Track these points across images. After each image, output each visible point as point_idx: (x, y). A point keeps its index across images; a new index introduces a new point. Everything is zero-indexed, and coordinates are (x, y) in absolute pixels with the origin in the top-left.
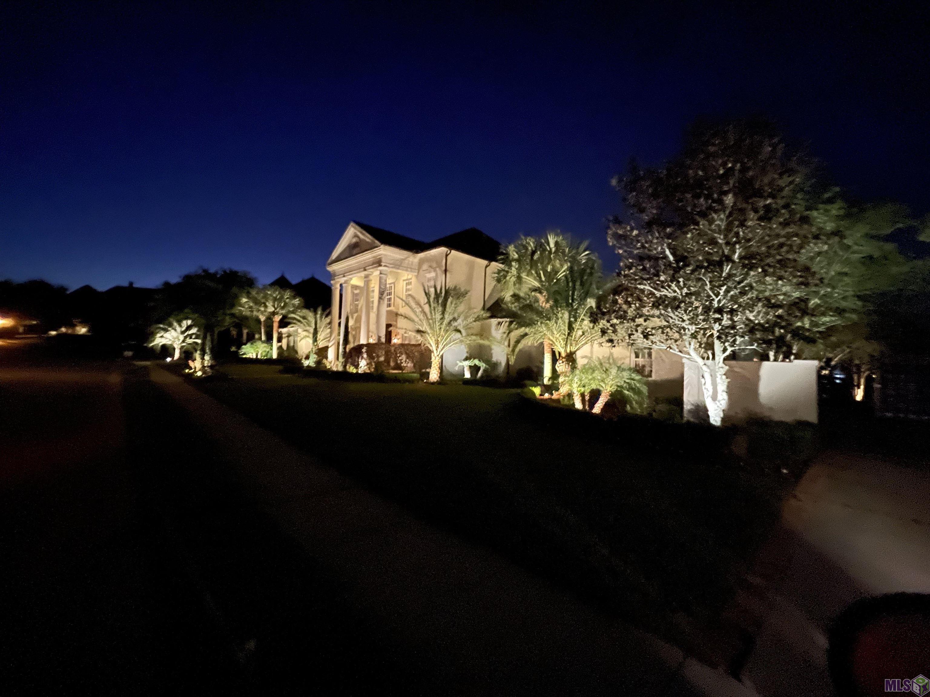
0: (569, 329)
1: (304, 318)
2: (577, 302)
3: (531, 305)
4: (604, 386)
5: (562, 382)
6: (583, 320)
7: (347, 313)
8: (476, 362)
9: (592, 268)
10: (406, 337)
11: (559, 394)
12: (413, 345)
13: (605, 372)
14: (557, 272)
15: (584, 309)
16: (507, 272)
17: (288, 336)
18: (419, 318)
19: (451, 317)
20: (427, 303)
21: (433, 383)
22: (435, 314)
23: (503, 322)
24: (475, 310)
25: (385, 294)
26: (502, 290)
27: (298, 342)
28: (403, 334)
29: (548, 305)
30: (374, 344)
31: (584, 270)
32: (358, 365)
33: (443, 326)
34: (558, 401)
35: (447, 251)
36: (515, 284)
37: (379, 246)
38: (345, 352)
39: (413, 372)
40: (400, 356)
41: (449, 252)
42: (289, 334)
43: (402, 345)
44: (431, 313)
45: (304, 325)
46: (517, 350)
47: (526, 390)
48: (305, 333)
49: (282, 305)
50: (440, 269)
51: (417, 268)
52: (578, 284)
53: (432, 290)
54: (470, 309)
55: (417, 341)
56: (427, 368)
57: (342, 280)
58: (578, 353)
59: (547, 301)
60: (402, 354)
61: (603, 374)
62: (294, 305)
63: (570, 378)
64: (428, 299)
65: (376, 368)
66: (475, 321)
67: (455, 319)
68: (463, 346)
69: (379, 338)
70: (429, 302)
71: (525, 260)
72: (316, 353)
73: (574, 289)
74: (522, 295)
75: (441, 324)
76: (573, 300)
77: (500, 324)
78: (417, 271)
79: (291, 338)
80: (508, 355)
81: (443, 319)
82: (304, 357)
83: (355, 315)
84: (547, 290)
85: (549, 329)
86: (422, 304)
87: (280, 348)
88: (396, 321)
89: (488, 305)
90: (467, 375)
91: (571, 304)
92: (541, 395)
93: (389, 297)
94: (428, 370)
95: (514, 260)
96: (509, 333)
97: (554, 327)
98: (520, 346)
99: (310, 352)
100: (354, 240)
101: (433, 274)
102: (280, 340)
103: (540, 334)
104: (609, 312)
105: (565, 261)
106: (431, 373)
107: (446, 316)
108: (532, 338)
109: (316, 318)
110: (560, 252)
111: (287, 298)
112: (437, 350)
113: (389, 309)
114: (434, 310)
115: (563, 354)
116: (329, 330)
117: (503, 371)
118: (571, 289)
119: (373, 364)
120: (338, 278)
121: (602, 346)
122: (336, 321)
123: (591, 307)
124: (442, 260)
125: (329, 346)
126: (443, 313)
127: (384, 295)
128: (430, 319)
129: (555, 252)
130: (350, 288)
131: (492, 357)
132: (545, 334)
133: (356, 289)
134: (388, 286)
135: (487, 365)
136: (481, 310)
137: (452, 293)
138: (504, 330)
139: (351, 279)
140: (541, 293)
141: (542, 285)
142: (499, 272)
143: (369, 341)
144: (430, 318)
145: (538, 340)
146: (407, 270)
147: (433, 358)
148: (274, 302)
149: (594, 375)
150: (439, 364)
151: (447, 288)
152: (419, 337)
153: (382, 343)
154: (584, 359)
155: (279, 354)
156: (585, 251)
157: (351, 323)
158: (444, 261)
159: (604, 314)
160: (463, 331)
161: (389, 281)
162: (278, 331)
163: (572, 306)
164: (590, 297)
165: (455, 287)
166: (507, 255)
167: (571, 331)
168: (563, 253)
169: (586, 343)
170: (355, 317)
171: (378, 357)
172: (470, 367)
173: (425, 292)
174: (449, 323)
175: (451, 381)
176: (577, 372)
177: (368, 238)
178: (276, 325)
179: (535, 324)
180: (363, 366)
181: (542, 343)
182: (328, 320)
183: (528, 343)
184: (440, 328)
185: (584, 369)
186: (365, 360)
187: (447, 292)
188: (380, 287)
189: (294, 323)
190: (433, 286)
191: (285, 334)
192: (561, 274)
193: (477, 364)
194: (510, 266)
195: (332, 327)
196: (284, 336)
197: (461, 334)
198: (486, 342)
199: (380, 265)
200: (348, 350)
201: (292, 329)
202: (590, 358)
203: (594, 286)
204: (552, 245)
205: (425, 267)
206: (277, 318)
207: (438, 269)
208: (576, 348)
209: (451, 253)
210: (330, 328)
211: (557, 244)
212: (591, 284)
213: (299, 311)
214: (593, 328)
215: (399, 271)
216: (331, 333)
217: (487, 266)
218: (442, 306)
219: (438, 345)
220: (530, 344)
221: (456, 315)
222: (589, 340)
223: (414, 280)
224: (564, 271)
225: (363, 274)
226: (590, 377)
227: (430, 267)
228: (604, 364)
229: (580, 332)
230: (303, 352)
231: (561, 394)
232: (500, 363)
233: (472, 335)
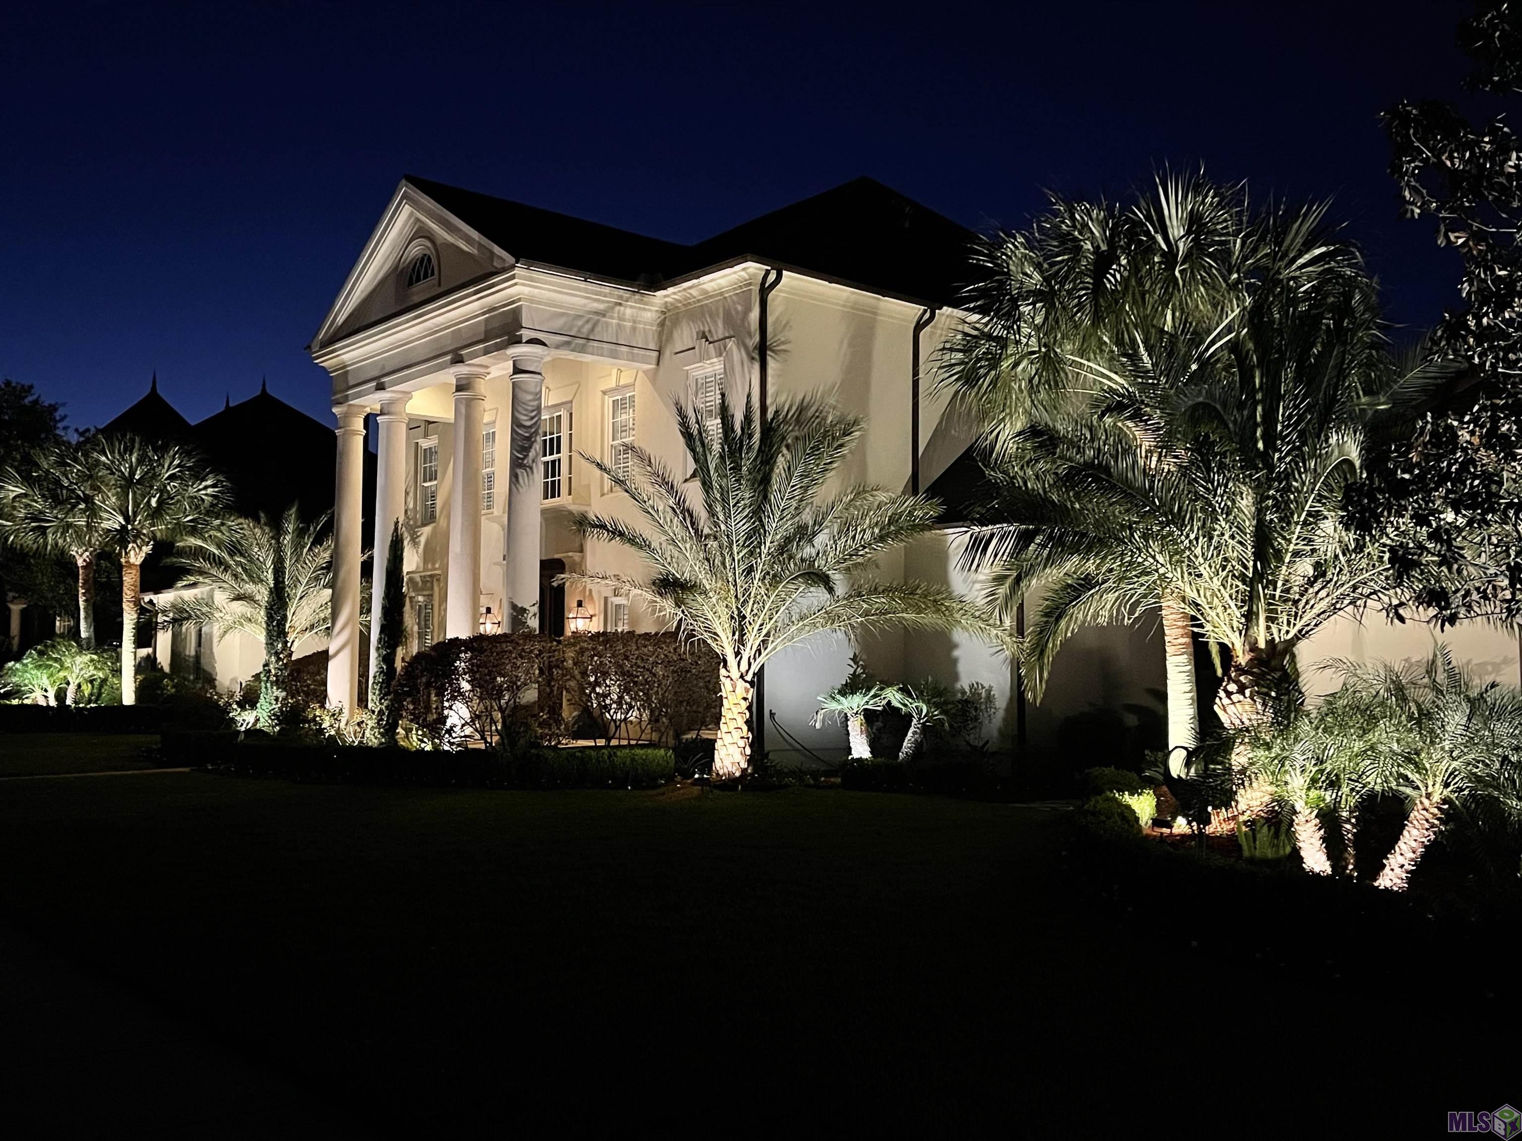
0: (1260, 555)
1: (235, 549)
2: (1285, 449)
3: (1107, 469)
4: (1414, 777)
5: (1243, 771)
6: (1316, 516)
7: (397, 523)
8: (894, 696)
9: (1343, 309)
10: (618, 607)
11: (1234, 818)
12: (647, 636)
13: (1419, 723)
14: (1197, 338)
15: (1316, 476)
16: (1002, 342)
17: (177, 622)
18: (665, 533)
19: (789, 526)
20: (694, 475)
21: (730, 783)
22: (728, 517)
23: (992, 536)
24: (882, 497)
25: (538, 446)
26: (984, 415)
27: (215, 640)
28: (606, 599)
29: (1169, 465)
30: (495, 638)
31: (1311, 321)
32: (443, 719)
33: (761, 565)
34: (1230, 842)
35: (767, 273)
36: (1033, 389)
37: (513, 267)
38: (388, 672)
39: (652, 745)
40: (597, 683)
41: (772, 276)
42: (182, 610)
43: (603, 638)
44: (712, 513)
45: (236, 576)
46: (1054, 645)
47: (1096, 802)
48: (239, 607)
49: (154, 502)
50: (742, 344)
51: (652, 346)
52: (1288, 373)
53: (714, 425)
54: (861, 491)
55: (662, 621)
56: (704, 724)
57: (372, 402)
58: (1302, 649)
59: (1165, 446)
60: (605, 674)
61: (1411, 730)
62: (196, 503)
63: (1276, 750)
64: (696, 461)
65: (507, 732)
66: (882, 538)
67: (804, 534)
68: (840, 635)
69: (518, 613)
70: (701, 472)
71: (1069, 292)
72: (277, 683)
73: (1273, 398)
74: (1062, 427)
75: (751, 553)
76: (1270, 438)
77: (979, 545)
78: (655, 354)
79: (189, 628)
80: (1016, 664)
81: (756, 533)
82: (238, 697)
83: (426, 531)
84: (1164, 402)
85: (1177, 556)
86: (677, 479)
87: (147, 666)
88: (581, 550)
89: (933, 473)
90: (860, 749)
91: (1265, 456)
92: (1157, 822)
93: (549, 458)
94: (706, 734)
95: (1026, 295)
96: (1018, 580)
97: (1198, 551)
98: (1067, 628)
99: (257, 677)
100: (416, 250)
101: (713, 366)
102: (144, 637)
103: (1143, 579)
104: (1421, 478)
105: (1233, 287)
106: (718, 745)
107: (771, 525)
108: (1112, 597)
109: (279, 551)
110: (1210, 255)
111: (172, 478)
112: (737, 653)
113: (551, 502)
114: (725, 501)
115: (1242, 658)
116: (329, 591)
117: (1003, 733)
118: (1259, 396)
119: (498, 716)
120: (359, 395)
121: (1402, 619)
122: (355, 557)
123: (1349, 463)
124: (748, 310)
125: (331, 652)
126: (758, 512)
127: (532, 454)
128: (707, 536)
129: (1187, 257)
130: (401, 432)
131: (956, 677)
132: (1162, 577)
133: (426, 436)
134: (545, 416)
135: (937, 706)
136: (904, 493)
137: (792, 433)
138: (998, 569)
139: (408, 395)
140: (1137, 416)
141: (1143, 388)
142: (970, 343)
143: (482, 628)
144: (706, 531)
145: (1137, 603)
146: (614, 355)
147: (726, 686)
148: (123, 496)
149: (1373, 737)
150: (749, 708)
151: (770, 415)
152: (667, 606)
153: (529, 636)
154: (1329, 672)
155: (141, 691)
156: (1308, 246)
157: (411, 562)
158: (755, 314)
159: (1401, 490)
160: (837, 577)
161: (549, 399)
162: (137, 602)
163: (1271, 467)
164: (1340, 423)
165: (802, 409)
166: (1000, 275)
167: (1265, 563)
168: (1224, 256)
169: (1334, 609)
170: (423, 540)
171: (515, 688)
172: (869, 716)
173: (688, 435)
174: (783, 548)
175: (798, 774)
176: (1304, 727)
177: (468, 240)
178: (130, 579)
179: (1121, 541)
180: (459, 723)
181: (1154, 615)
182: (323, 555)
183: (1096, 615)
184: (750, 570)
185: (1332, 712)
186: (467, 702)
187: (768, 430)
188: (516, 423)
189: (201, 572)
190: (716, 409)
191: (164, 612)
192: (1213, 343)
193: (895, 704)
194: (1011, 316)
195: (339, 584)
196: (161, 618)
197: (831, 590)
198: (929, 619)
199: (518, 341)
200: (399, 665)
201: (188, 595)
202: (1353, 669)
203: (1354, 380)
204: (1176, 230)
205: (685, 336)
206: (136, 555)
207: (731, 344)
208: (1293, 632)
209: (784, 280)
210: (332, 585)
211: (1194, 222)
212: (1342, 374)
213: (217, 522)
214: (1360, 548)
215: (587, 358)
216: (336, 604)
217: (919, 327)
218: (753, 483)
219: (742, 635)
220: (1103, 620)
221: (807, 517)
222: (1343, 596)
223: (642, 391)
224: (1229, 329)
225: (450, 375)
226: (1358, 746)
227: (704, 336)
228: (1411, 692)
229: (1306, 567)
230: (234, 680)
231: (1242, 818)
232: (989, 698)
233: (875, 591)
